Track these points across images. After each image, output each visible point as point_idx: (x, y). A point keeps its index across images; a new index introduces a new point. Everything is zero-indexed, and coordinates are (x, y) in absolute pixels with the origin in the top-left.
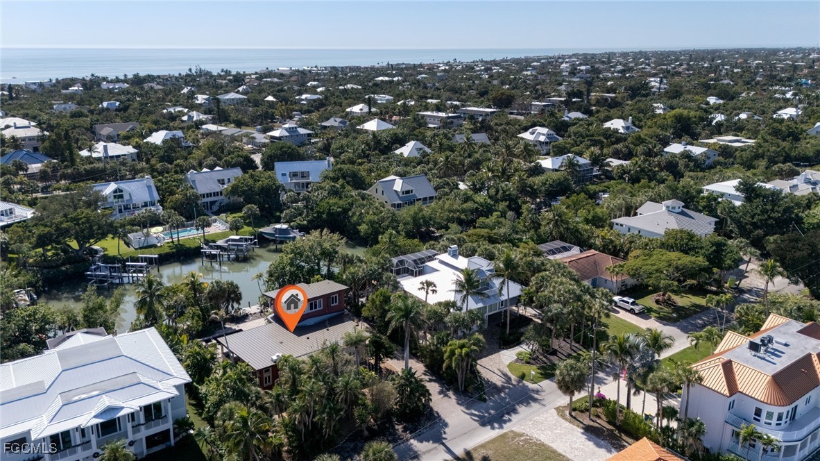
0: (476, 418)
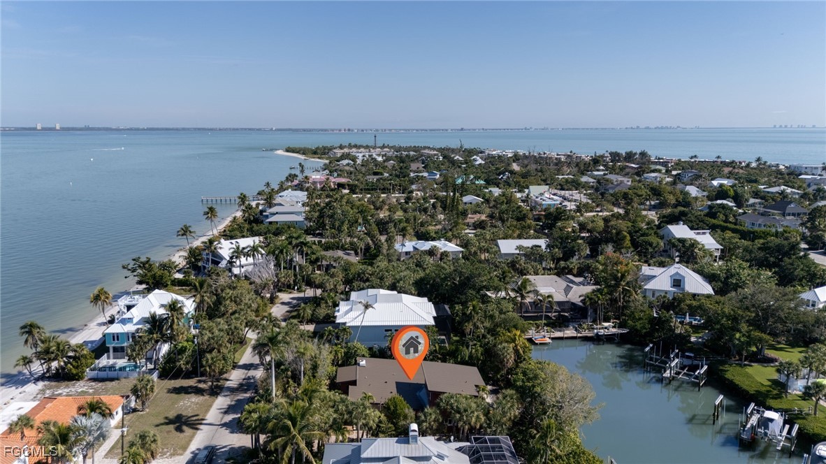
0: (218, 447)
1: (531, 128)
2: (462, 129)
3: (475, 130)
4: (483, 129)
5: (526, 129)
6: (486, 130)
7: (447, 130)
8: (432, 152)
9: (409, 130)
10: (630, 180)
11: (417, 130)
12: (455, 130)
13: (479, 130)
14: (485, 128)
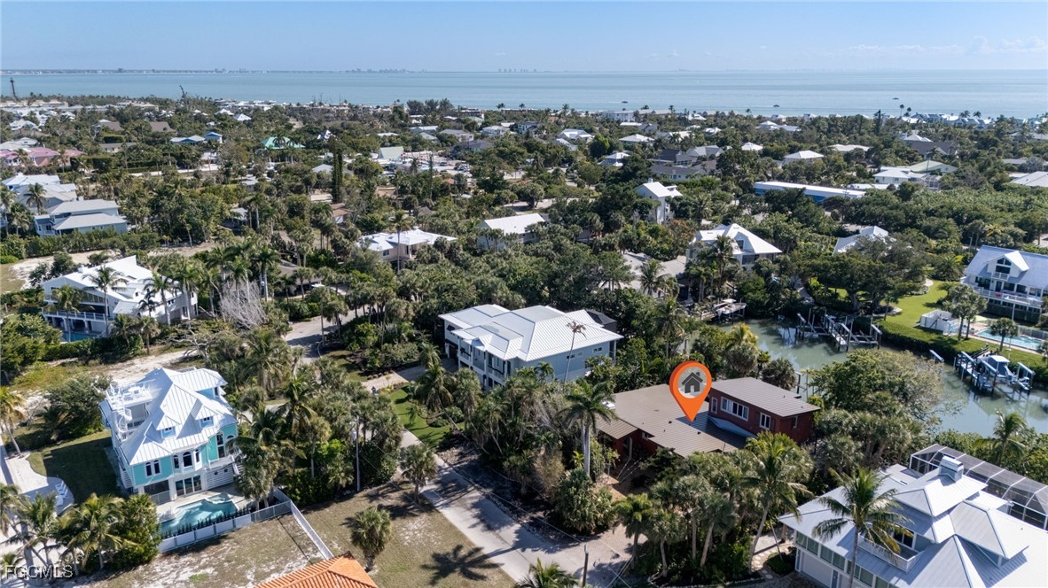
1: (224, 70)
2: (120, 70)
3: (142, 71)
4: (153, 71)
5: (216, 71)
6: (158, 72)
7: (95, 72)
8: (142, 105)
9: (30, 71)
10: (473, 135)
11: (44, 72)
12: (109, 71)
13: (147, 71)
14: (157, 69)
